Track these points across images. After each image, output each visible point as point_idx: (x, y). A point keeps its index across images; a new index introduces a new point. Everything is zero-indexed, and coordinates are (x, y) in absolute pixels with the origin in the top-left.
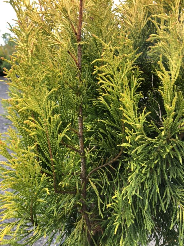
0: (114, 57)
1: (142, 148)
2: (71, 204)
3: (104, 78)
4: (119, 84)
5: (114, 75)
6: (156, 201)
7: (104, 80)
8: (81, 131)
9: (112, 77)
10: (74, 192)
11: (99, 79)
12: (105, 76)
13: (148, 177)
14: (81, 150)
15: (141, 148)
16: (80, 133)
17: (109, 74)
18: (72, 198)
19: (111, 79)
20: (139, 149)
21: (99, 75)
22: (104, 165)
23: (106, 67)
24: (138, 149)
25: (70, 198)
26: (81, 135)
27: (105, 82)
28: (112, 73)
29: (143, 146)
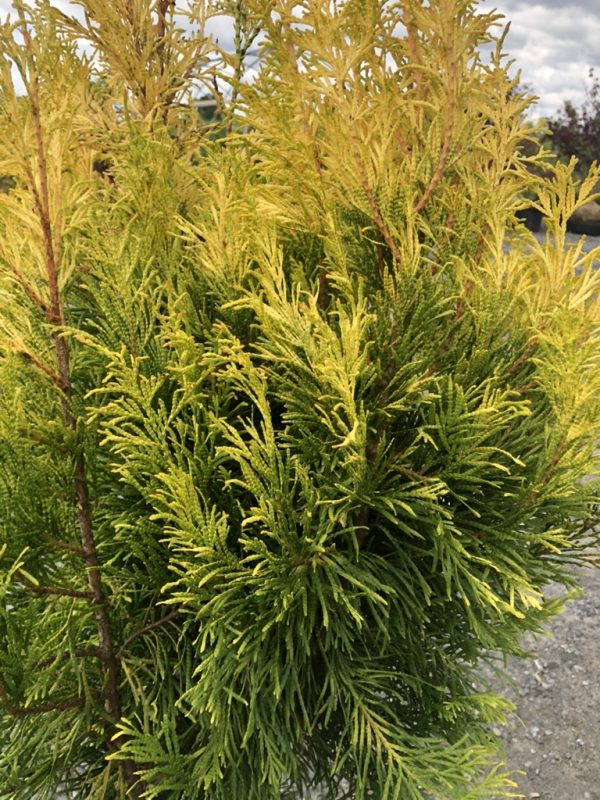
0: (139, 379)
1: (226, 598)
2: (71, 734)
3: (118, 430)
4: (162, 436)
5: (145, 419)
6: (293, 708)
7: (120, 435)
8: (87, 541)
9: (140, 425)
10: (80, 703)
11: (107, 431)
12: (118, 424)
13: (255, 660)
14: (93, 590)
15: (222, 598)
16: (85, 549)
17: (130, 420)
18: (75, 717)
19: (137, 429)
20: (219, 601)
21: (103, 423)
22: (157, 624)
23: (120, 404)
24: (215, 602)
25: (68, 719)
26: (89, 552)
27: (120, 438)
28: (140, 416)
29: (227, 594)
